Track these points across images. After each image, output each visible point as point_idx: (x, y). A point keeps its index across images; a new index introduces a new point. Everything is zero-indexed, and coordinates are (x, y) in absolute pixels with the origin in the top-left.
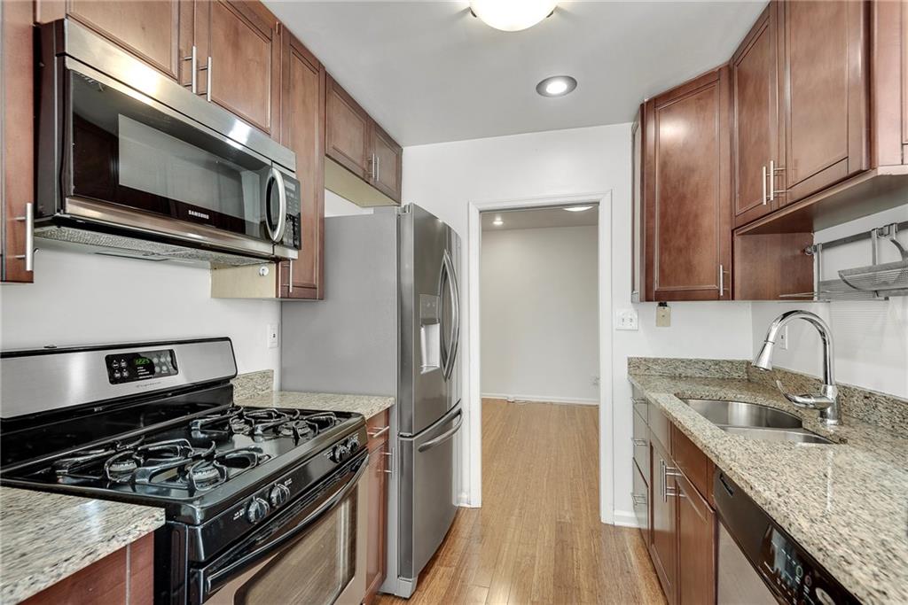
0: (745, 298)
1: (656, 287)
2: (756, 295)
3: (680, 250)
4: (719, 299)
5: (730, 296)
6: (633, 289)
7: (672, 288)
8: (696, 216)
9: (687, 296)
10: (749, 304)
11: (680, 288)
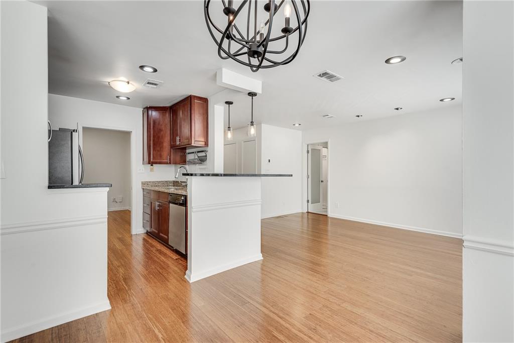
0: (173, 164)
1: (152, 160)
2: (175, 163)
3: (158, 151)
4: (167, 164)
5: (170, 163)
6: (143, 160)
7: (156, 161)
8: (162, 143)
9: (160, 163)
10: (174, 165)
11: (158, 161)
